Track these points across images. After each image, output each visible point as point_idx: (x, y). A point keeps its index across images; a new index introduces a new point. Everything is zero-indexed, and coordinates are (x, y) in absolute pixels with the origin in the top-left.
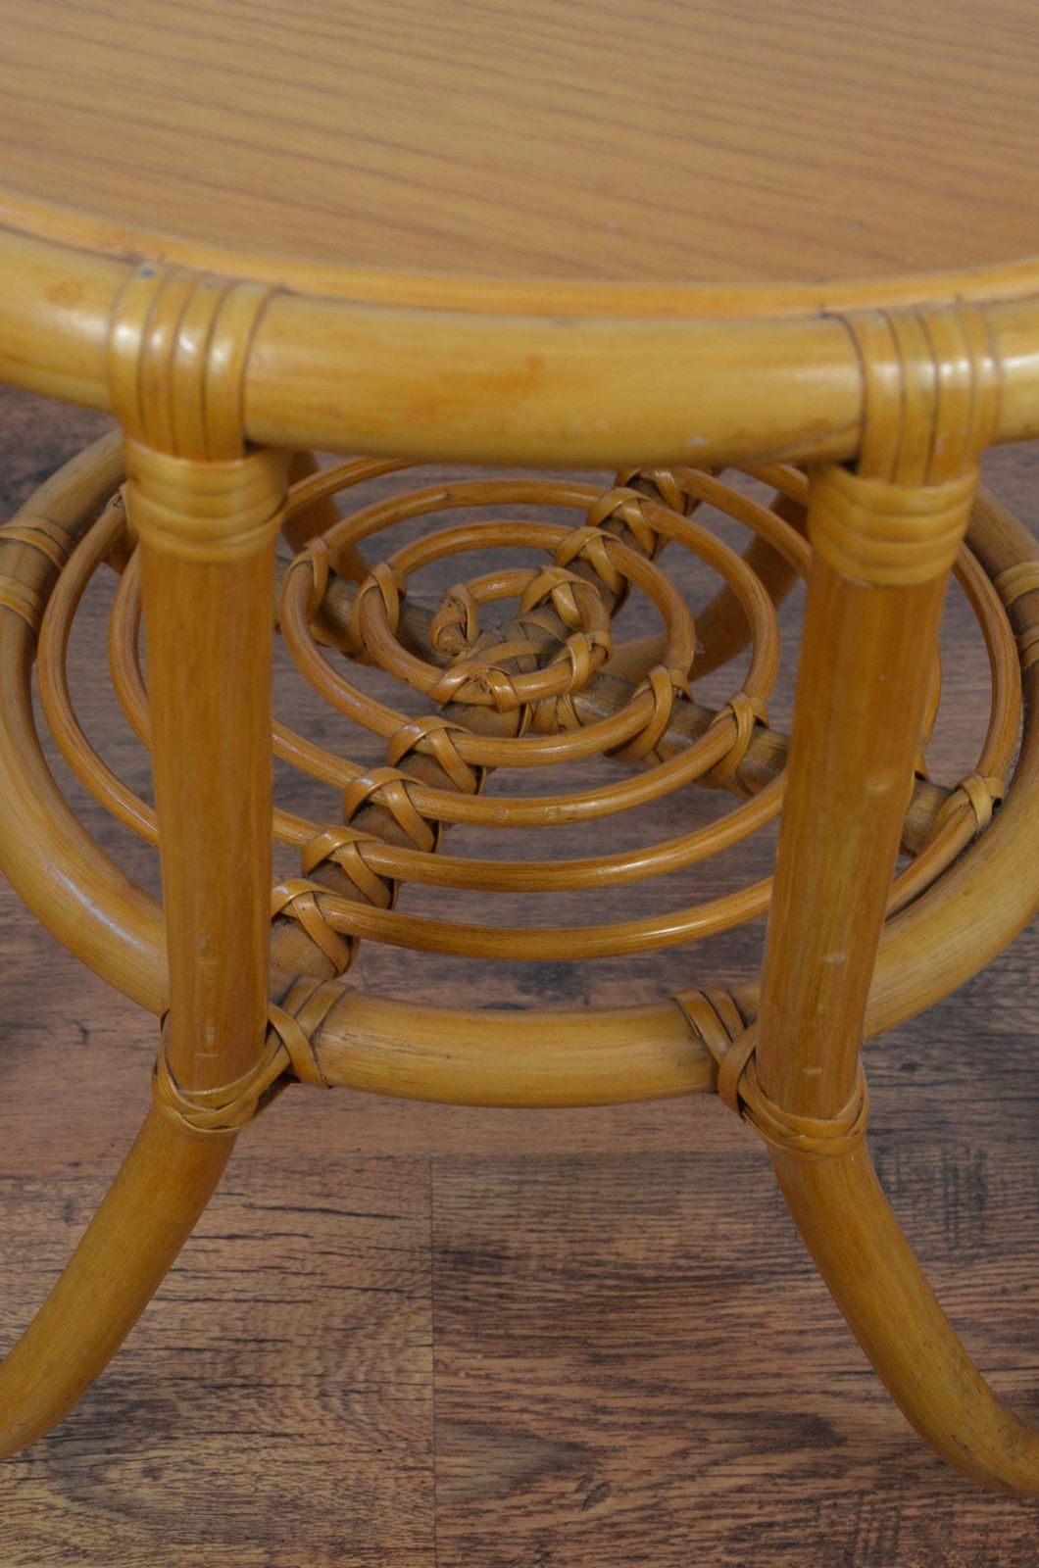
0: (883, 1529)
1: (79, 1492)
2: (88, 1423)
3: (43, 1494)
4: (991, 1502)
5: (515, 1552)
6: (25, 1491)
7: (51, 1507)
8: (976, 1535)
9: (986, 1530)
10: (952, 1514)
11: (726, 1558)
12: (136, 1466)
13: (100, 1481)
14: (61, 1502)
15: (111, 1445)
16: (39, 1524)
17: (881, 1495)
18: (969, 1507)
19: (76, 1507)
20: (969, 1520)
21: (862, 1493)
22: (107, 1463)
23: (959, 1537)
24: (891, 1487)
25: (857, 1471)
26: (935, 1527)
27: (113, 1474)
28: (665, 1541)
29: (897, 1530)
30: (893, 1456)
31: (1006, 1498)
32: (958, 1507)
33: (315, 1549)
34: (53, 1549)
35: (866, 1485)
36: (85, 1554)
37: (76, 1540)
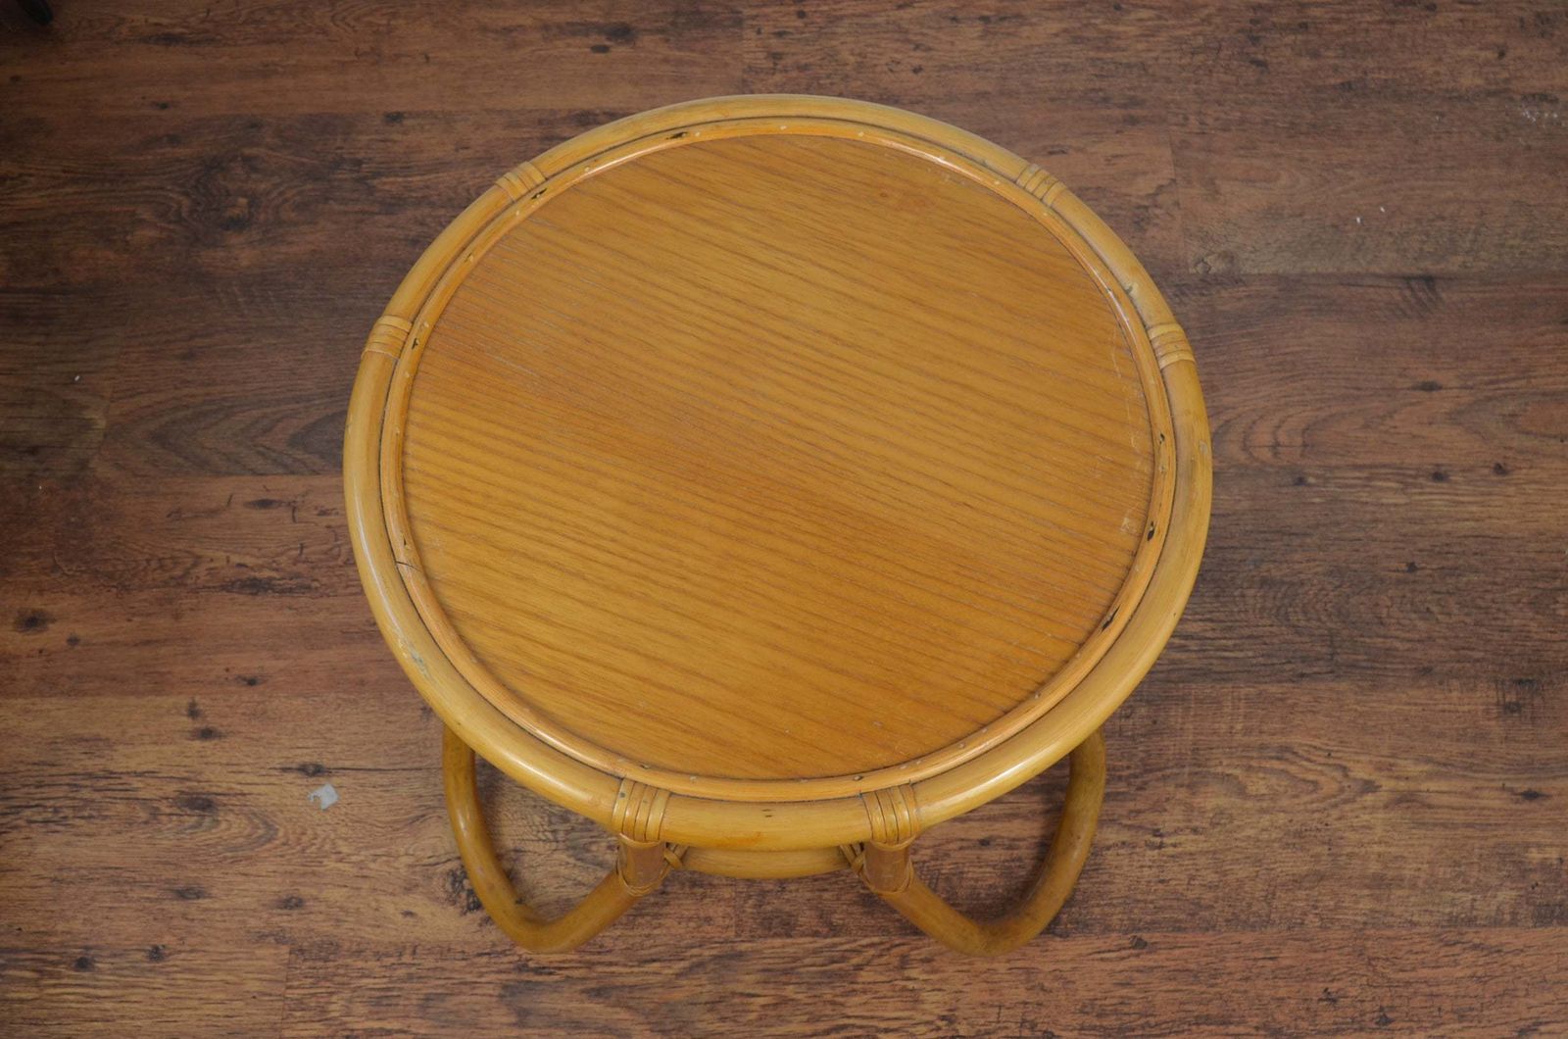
0: (932, 878)
1: (580, 856)
2: (581, 824)
3: (563, 856)
4: (981, 867)
5: (771, 887)
6: (556, 856)
7: (568, 863)
8: (972, 882)
9: (977, 880)
10: (962, 873)
11: (862, 891)
12: (604, 844)
13: (588, 851)
14: (572, 861)
15: (592, 834)
16: (563, 871)
17: (933, 863)
18: (971, 869)
19: (579, 863)
20: (970, 875)
21: (924, 862)
22: (591, 843)
23: (964, 884)
24: (937, 859)
25: (924, 852)
26: (955, 878)
27: (594, 848)
28: (836, 883)
29: (937, 879)
30: (940, 845)
31: (988, 866)
32: (966, 869)
33: (683, 884)
34: (570, 882)
35: (926, 858)
36: (584, 885)
37: (580, 878)
